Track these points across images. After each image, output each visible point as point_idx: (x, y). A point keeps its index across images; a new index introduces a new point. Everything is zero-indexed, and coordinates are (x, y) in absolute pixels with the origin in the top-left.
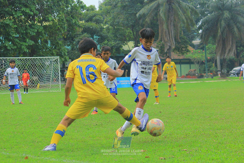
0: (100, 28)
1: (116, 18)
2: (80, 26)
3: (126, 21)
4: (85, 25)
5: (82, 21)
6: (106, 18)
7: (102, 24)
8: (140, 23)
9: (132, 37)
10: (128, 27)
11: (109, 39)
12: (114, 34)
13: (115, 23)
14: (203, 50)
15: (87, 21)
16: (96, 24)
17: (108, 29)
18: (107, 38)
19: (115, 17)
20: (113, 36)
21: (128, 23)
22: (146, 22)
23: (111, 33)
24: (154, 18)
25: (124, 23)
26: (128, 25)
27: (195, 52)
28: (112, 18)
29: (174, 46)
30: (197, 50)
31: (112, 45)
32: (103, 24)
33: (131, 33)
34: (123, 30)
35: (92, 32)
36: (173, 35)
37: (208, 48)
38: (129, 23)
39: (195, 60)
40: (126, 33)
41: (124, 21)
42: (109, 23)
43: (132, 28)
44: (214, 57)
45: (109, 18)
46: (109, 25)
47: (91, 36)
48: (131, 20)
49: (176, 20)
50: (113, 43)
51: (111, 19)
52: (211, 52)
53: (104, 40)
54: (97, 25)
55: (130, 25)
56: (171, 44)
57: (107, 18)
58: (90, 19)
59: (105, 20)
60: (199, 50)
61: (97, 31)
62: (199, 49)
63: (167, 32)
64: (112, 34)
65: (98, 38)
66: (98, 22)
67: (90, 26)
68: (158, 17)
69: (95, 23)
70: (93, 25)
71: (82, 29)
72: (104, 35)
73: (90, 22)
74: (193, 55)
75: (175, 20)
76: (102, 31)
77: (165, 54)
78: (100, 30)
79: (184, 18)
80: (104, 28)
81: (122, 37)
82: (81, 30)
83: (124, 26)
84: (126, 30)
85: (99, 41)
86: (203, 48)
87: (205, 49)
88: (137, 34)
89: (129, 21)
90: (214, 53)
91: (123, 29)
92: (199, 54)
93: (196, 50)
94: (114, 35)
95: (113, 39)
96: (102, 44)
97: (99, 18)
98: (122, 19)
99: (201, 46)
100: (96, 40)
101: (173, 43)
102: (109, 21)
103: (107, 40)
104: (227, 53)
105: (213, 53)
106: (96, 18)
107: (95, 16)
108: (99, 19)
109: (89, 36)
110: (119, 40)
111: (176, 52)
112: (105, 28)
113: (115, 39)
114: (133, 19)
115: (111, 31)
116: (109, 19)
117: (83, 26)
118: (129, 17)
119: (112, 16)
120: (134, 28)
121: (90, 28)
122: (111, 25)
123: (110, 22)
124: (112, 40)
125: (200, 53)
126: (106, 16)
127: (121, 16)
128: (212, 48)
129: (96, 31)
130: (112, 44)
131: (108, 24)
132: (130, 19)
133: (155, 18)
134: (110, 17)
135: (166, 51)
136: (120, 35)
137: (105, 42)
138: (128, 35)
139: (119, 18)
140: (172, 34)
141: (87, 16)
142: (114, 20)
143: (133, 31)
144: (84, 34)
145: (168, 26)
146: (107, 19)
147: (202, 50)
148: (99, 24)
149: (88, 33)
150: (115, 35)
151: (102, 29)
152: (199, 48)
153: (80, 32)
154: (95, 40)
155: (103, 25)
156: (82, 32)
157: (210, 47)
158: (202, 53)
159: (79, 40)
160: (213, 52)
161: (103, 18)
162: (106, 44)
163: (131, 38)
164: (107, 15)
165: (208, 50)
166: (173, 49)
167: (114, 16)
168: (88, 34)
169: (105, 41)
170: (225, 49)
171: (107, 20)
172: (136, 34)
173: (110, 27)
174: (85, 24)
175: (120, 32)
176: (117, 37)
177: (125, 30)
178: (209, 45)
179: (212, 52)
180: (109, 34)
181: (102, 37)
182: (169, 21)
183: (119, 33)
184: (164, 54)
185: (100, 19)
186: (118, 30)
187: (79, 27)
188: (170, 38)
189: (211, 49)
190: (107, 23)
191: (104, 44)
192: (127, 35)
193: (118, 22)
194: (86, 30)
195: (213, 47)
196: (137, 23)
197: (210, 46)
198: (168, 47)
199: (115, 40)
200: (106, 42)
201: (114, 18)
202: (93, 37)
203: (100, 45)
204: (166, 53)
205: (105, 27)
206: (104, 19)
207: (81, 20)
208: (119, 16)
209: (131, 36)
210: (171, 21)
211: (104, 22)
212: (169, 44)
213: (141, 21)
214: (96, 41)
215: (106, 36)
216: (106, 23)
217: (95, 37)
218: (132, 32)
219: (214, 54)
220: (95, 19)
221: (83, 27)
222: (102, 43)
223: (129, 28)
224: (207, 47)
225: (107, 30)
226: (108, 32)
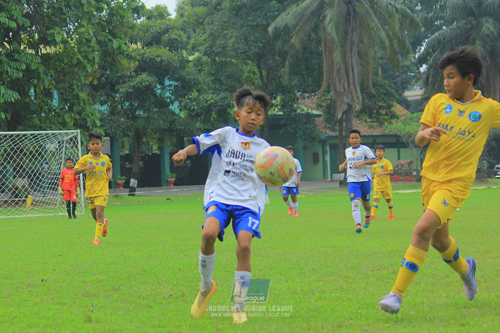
0: (180, 61)
1: (219, 36)
2: (131, 56)
3: (242, 43)
4: (144, 54)
5: (136, 44)
6: (195, 38)
7: (184, 51)
8: (277, 48)
9: (256, 82)
10: (248, 58)
11: (202, 87)
12: (213, 75)
13: (217, 49)
15: (149, 44)
16: (170, 52)
17: (198, 62)
18: (198, 85)
19: (217, 35)
20: (212, 81)
21: (248, 50)
22: (292, 46)
23: (206, 72)
24: (310, 36)
25: (238, 48)
26: (248, 54)
27: (411, 119)
28: (209, 36)
29: (358, 104)
30: (415, 115)
31: (209, 102)
32: (186, 51)
33: (254, 73)
34: (236, 65)
35: (161, 70)
36: (356, 76)
38: (250, 49)
39: (411, 139)
40: (243, 73)
41: (238, 44)
42: (202, 48)
43: (256, 61)
45: (200, 37)
46: (201, 53)
47: (158, 80)
48: (254, 42)
49: (365, 41)
50: (210, 97)
51: (205, 40)
53: (190, 91)
54: (173, 54)
55: (251, 52)
56: (353, 100)
57: (196, 36)
58: (155, 40)
59: (192, 41)
61: (172, 68)
62: (420, 111)
63: (343, 71)
64: (209, 75)
65: (176, 86)
66: (173, 45)
67: (156, 55)
68: (321, 33)
69: (168, 48)
70: (162, 53)
71: (137, 63)
72: (190, 77)
73: (155, 45)
74: (405, 125)
75: (362, 42)
76: (184, 69)
77: (338, 124)
78: (178, 65)
79: (383, 35)
80: (189, 62)
81: (232, 84)
82: (133, 65)
83: (239, 55)
84: (242, 67)
85: (177, 93)
88: (270, 75)
89: (250, 44)
91: (235, 62)
93: (412, 113)
94: (213, 78)
95: (212, 87)
96: (185, 100)
97: (176, 37)
98: (233, 40)
100: (169, 90)
101: (358, 98)
102: (201, 44)
103: (198, 91)
106: (170, 35)
107: (166, 31)
108: (177, 39)
109: (153, 80)
110: (226, 90)
111: (364, 120)
112: (192, 61)
113: (217, 86)
114: (259, 39)
115: (206, 69)
116: (200, 39)
117: (139, 55)
118: (250, 35)
119: (208, 32)
120: (263, 60)
121: (156, 61)
122: (206, 54)
123: (205, 46)
124: (210, 89)
126: (195, 31)
127: (232, 31)
129: (170, 68)
130: (209, 100)
131: (198, 51)
132: (252, 38)
133: (313, 36)
134: (203, 34)
135: (339, 116)
136: (228, 77)
137: (193, 94)
138: (248, 77)
139: (225, 35)
140: (354, 76)
141: (147, 31)
142: (214, 41)
143: (259, 67)
144: (141, 76)
145: (344, 55)
146: (197, 38)
148: (177, 50)
149: (150, 72)
150: (216, 79)
151: (184, 62)
153: (132, 69)
154: (167, 90)
155: (188, 53)
156: (136, 71)
159: (129, 90)
161: (186, 35)
162: (195, 100)
163: (256, 85)
164: (197, 30)
166: (356, 111)
167: (213, 32)
168: (151, 76)
169: (193, 92)
171: (196, 40)
172: (268, 76)
173: (205, 59)
174: (142, 51)
175: (227, 70)
176: (222, 84)
177: (240, 67)
180: (202, 74)
181: (185, 83)
182: (349, 44)
183: (226, 74)
184: (335, 125)
185: (179, 39)
186: (222, 65)
187: (129, 57)
188: (349, 85)
190: (196, 49)
191: (190, 99)
192: (245, 78)
193: (224, 47)
194: (145, 65)
196: (269, 48)
198: (345, 107)
199: (216, 91)
200: (195, 94)
201: (213, 37)
202: (161, 83)
203: (180, 102)
204: (340, 122)
205: (191, 58)
206: (189, 38)
207: (133, 40)
208: (226, 32)
209: (256, 79)
210: (352, 44)
211: (189, 47)
212: (346, 100)
213: (278, 42)
214: (171, 91)
215: (194, 79)
216: (193, 48)
217: (167, 82)
218: (256, 70)
220: (169, 38)
221: (139, 58)
222: (184, 97)
223: (250, 62)
225: (197, 67)
226: (200, 71)
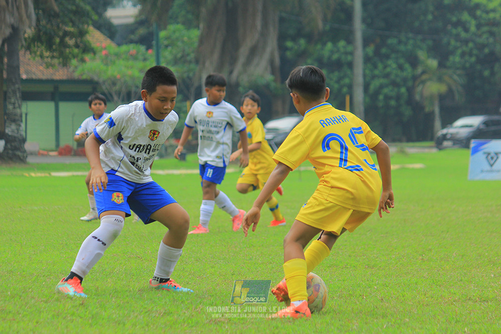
14: (147, 49)
27: (118, 55)
29: (30, 27)
30: (124, 48)
37: (167, 38)
39: (117, 87)
44: (191, 75)
52: (179, 55)
60: (132, 48)
62: (131, 42)
74: (107, 64)
86: (147, 41)
87: (154, 43)
90: (190, 62)
92: (131, 63)
93: (119, 45)
99: (142, 31)
101: (28, 17)
104: (242, 60)
105: (188, 58)
111: (38, 53)
125: (134, 58)
128: (183, 42)
147: (142, 48)
152: (132, 37)
157: (177, 34)
158: (145, 60)
160: (188, 55)
165: (167, 46)
166: (26, 39)
170: (237, 46)
178: (173, 30)
179: (182, 57)
189: (180, 44)
195: (189, 38)
197: (174, 32)
198: (8, 32)
219: (193, 66)
224: (163, 34)
